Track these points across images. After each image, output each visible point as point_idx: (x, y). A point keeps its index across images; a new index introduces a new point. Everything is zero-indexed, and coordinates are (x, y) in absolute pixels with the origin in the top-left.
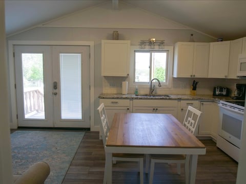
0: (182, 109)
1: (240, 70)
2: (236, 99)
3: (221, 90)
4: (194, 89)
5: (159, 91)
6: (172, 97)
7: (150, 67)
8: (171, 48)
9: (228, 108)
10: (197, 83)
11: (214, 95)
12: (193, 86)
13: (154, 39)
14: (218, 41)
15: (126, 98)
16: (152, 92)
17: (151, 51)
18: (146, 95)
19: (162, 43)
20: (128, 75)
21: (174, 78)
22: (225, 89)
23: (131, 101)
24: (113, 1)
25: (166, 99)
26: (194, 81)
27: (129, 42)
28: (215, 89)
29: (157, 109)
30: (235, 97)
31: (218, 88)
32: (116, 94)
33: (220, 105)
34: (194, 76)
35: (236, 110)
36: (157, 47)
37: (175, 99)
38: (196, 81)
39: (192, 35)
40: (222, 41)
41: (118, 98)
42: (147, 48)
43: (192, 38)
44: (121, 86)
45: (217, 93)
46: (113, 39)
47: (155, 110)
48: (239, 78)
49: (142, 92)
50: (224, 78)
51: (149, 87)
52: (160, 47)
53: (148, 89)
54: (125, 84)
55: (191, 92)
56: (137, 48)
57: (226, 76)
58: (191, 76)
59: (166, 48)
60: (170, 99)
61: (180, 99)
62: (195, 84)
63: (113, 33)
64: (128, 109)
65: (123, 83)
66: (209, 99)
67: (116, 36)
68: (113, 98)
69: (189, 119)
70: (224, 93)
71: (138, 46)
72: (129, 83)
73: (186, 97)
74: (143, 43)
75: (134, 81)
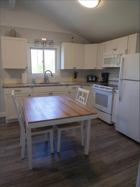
0: (69, 92)
1: (105, 64)
2: (102, 83)
3: (92, 77)
4: (75, 77)
5: (51, 80)
6: (62, 84)
7: (43, 62)
8: (58, 47)
9: (99, 88)
10: (77, 73)
11: (88, 81)
12: (74, 75)
13: (45, 39)
14: (89, 44)
15: (28, 87)
16: (46, 81)
17: (43, 49)
18: (42, 84)
19: (51, 43)
20: (27, 67)
21: (61, 70)
22: (94, 76)
23: (32, 89)
24: (10, 1)
25: (58, 85)
26: (75, 72)
27: (26, 40)
28: (88, 77)
29: (52, 94)
30: (101, 81)
31: (90, 77)
32: (17, 84)
33: (94, 87)
34: (75, 68)
35: (104, 89)
36: (48, 46)
37: (64, 85)
38: (77, 72)
39: (73, 38)
40: (91, 43)
41: (20, 87)
42: (41, 46)
43: (73, 40)
44: (21, 77)
45: (90, 79)
46: (11, 36)
47: (51, 94)
48: (103, 69)
49: (38, 81)
50: (94, 69)
51: (43, 77)
52: (51, 46)
53: (43, 79)
54: (24, 75)
55: (73, 79)
56: (32, 45)
57: (95, 68)
58: (74, 68)
59: (55, 47)
60: (61, 85)
61: (67, 85)
62: (75, 74)
63: (11, 31)
64: (30, 95)
65: (23, 74)
66: (86, 84)
67: (13, 34)
68: (16, 87)
69: (80, 97)
70: (94, 79)
71: (33, 44)
72: (27, 75)
73: (71, 83)
74: (37, 42)
75: (31, 73)
